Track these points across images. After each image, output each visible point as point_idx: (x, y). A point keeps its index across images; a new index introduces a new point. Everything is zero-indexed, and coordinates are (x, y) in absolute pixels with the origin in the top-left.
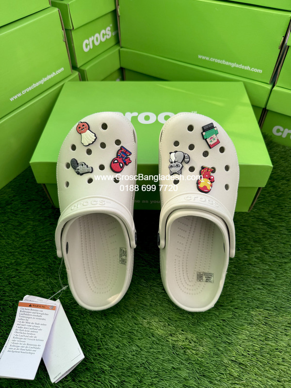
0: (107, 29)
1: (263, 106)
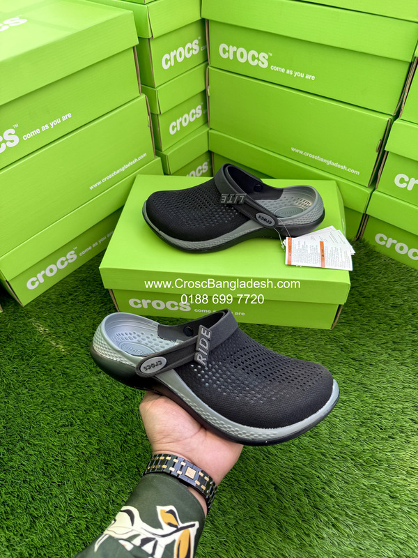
0: (197, 109)
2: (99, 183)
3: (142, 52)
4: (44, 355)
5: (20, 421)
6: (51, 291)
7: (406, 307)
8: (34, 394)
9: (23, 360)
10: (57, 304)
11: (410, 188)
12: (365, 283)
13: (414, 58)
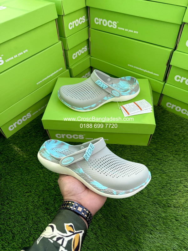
0: (85, 47)
1: (160, 93)
2: (41, 81)
3: (59, 21)
4: (17, 160)
5: (6, 191)
6: (20, 131)
7: (181, 135)
8: (13, 178)
9: (7, 163)
10: (23, 137)
11: (181, 81)
12: (162, 125)
13: (182, 22)
